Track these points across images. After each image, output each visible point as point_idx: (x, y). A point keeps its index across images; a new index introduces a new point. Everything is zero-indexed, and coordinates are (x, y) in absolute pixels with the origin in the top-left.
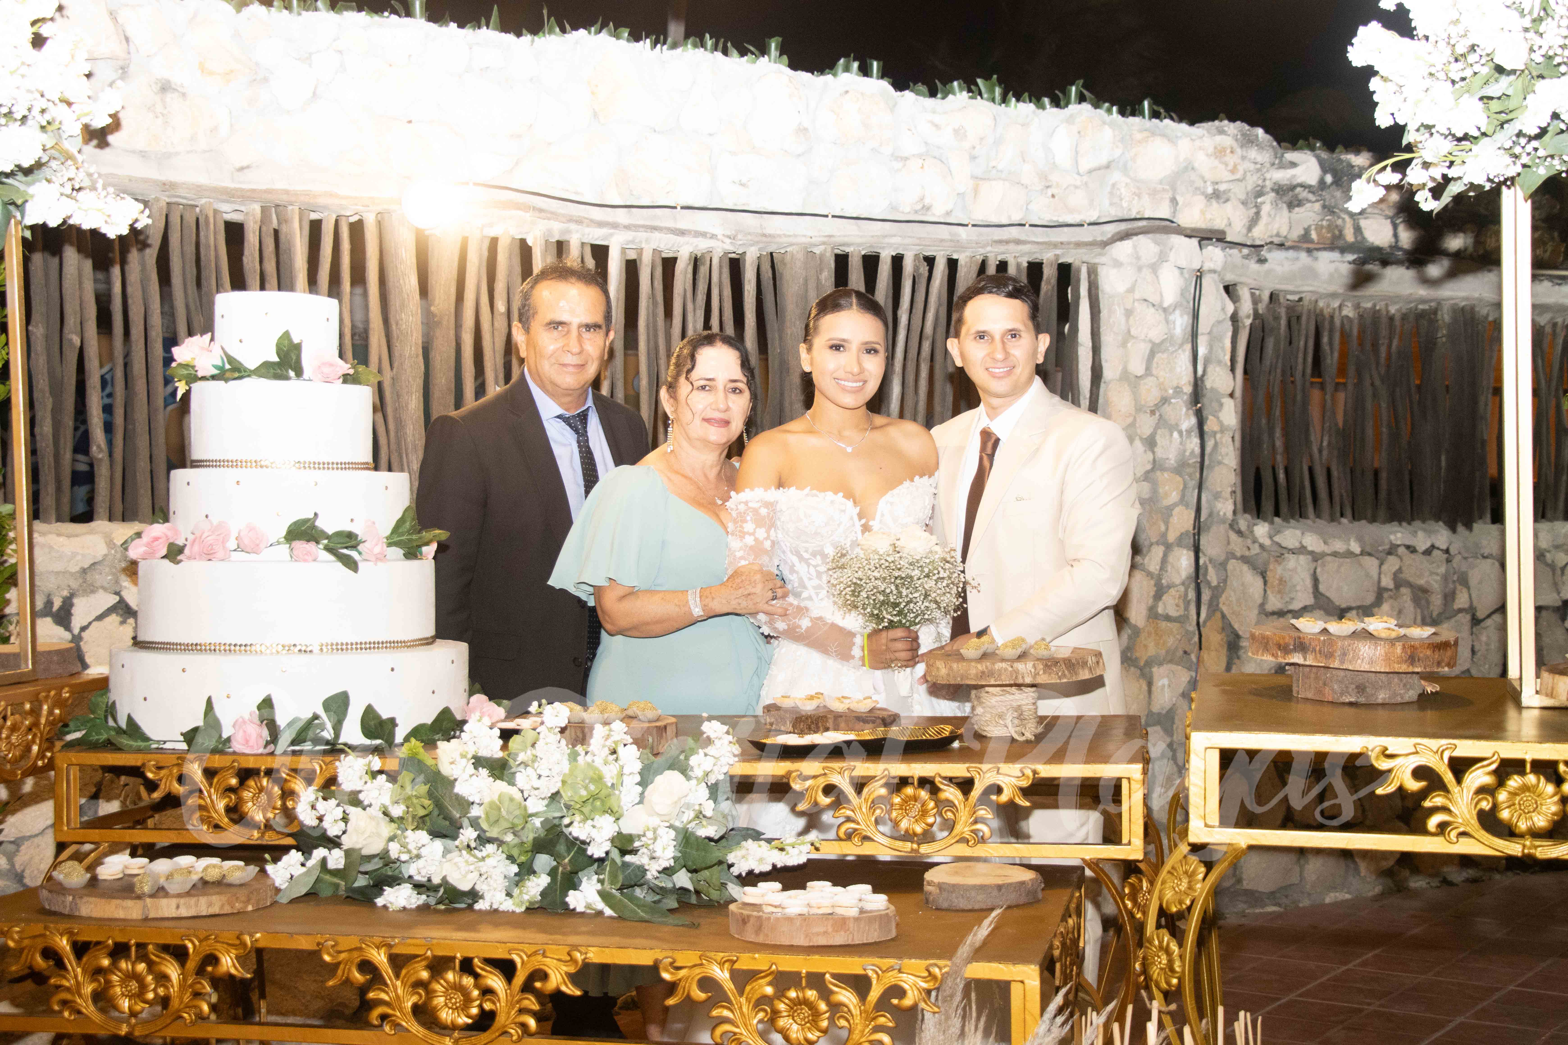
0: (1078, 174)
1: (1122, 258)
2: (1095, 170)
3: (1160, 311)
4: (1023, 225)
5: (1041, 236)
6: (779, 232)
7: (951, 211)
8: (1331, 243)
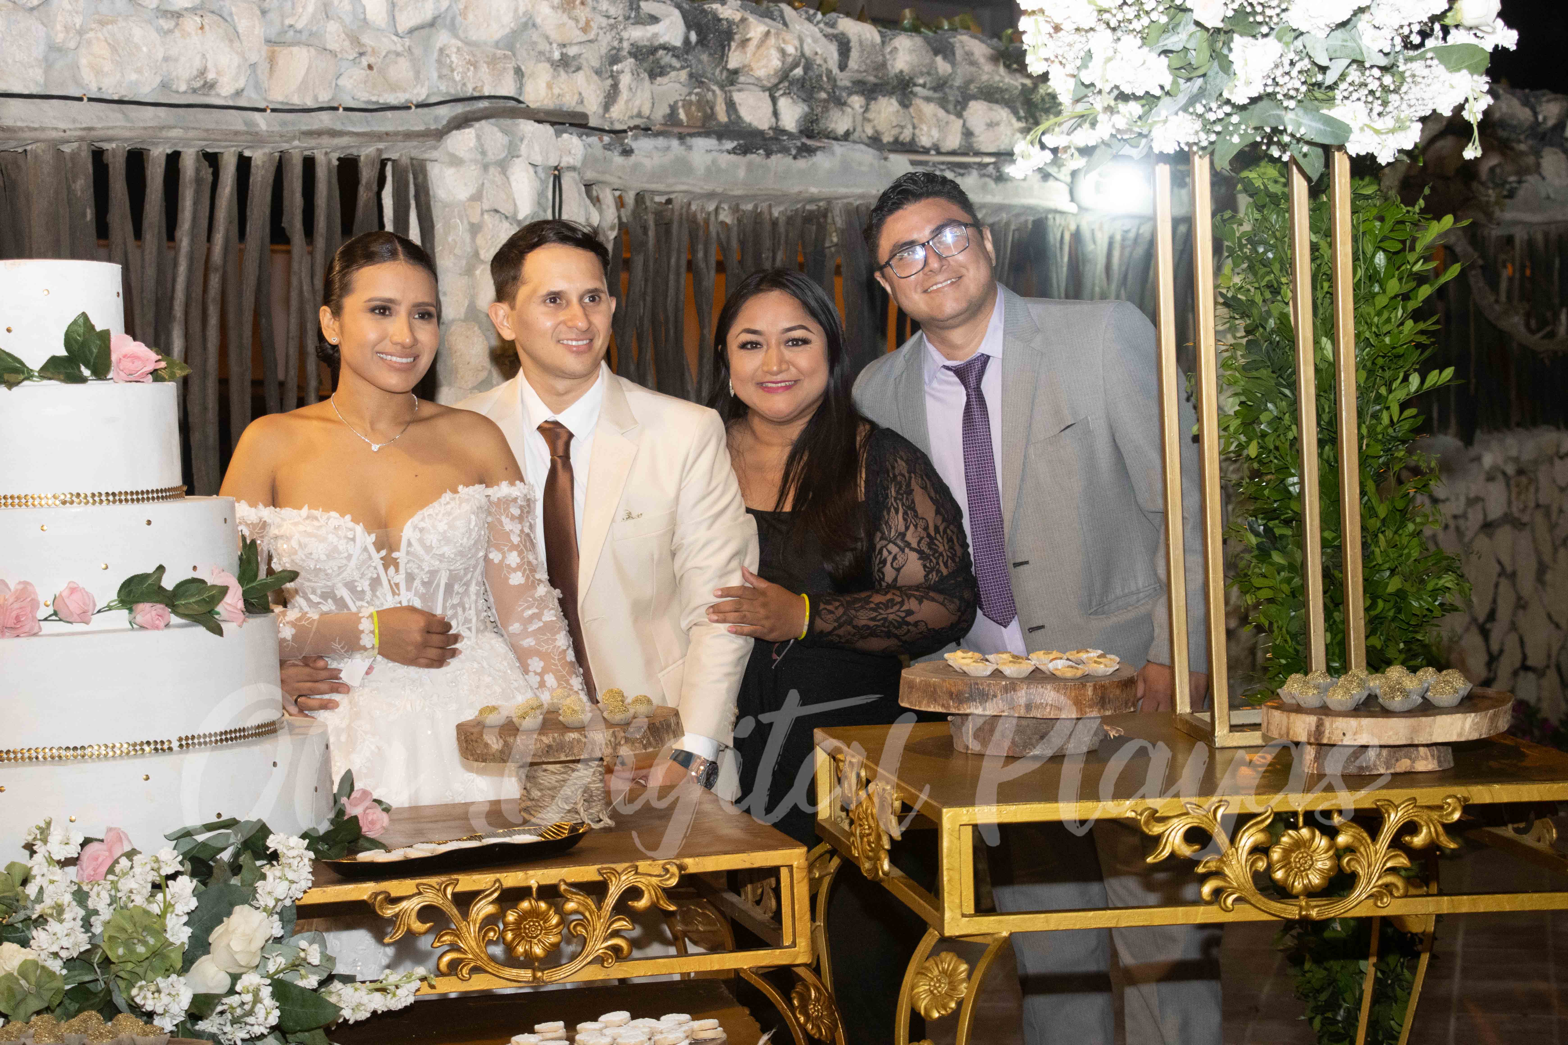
0: (397, 34)
1: (462, 153)
2: (417, 31)
4: (335, 109)
5: (359, 124)
6: (19, 124)
7: (242, 90)
8: (703, 126)
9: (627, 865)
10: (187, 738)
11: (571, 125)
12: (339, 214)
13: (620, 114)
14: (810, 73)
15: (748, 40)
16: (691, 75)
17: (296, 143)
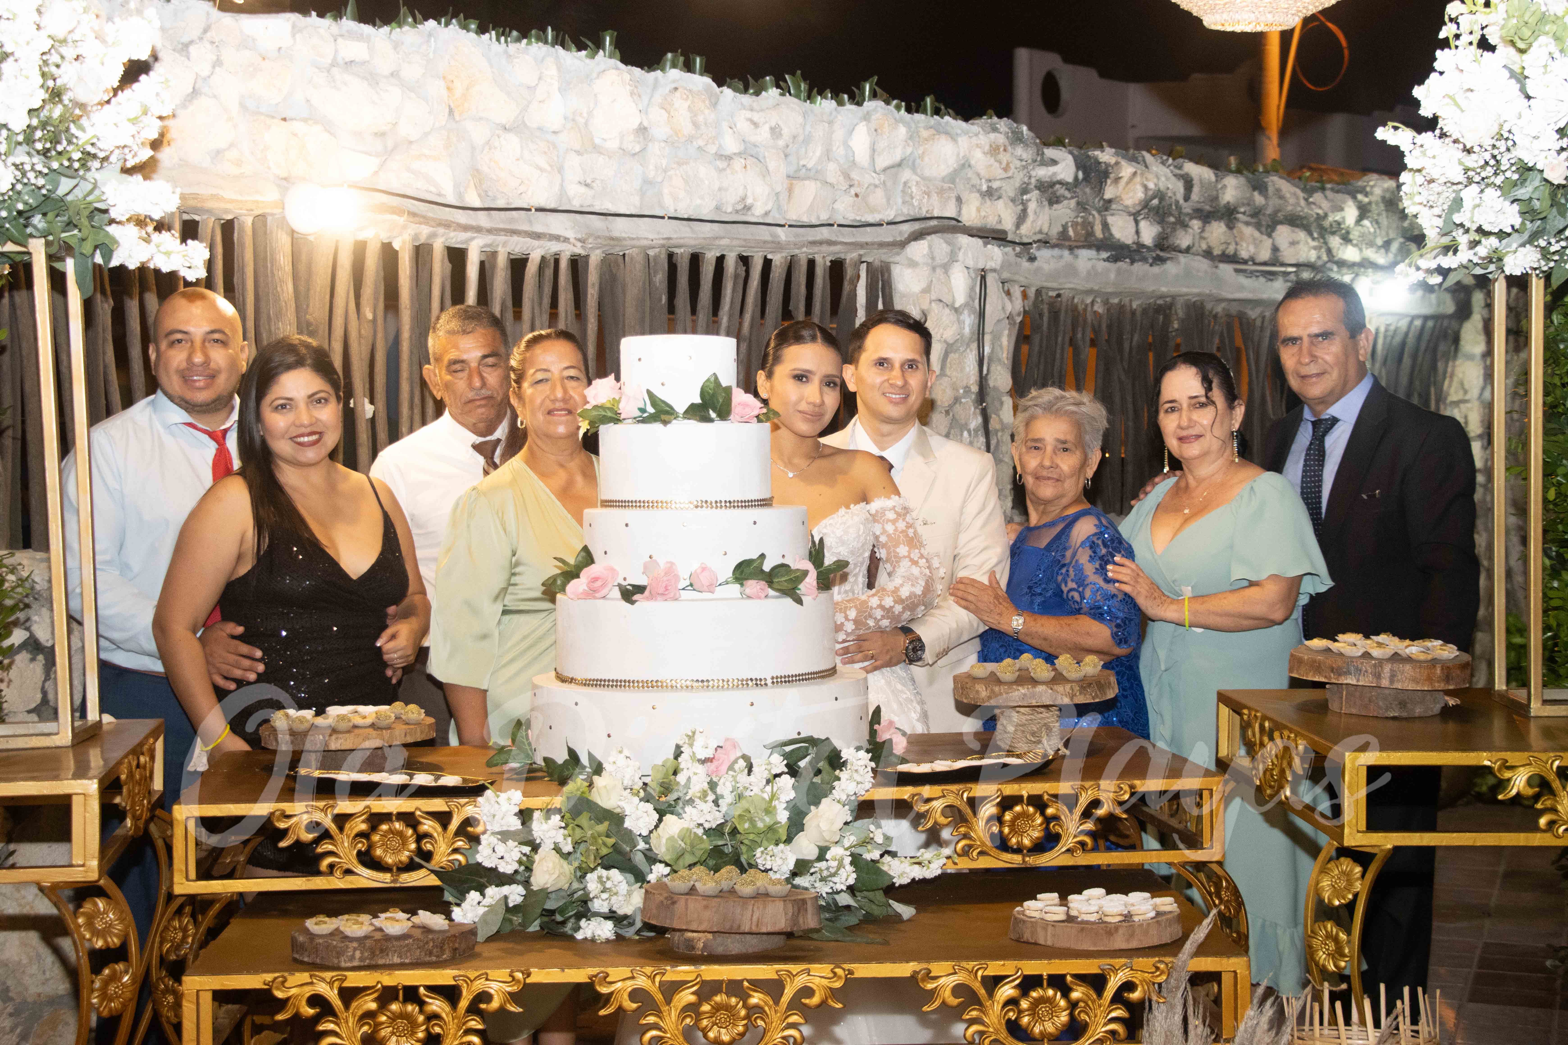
0: (876, 173)
1: (918, 257)
2: (889, 169)
3: (954, 311)
4: (832, 225)
5: (848, 236)
6: (624, 235)
7: (770, 212)
8: (1086, 240)
9: (1092, 783)
10: (777, 677)
11: (993, 238)
12: (829, 301)
13: (1027, 231)
14: (1164, 203)
15: (1120, 178)
16: (1078, 203)
17: (805, 249)
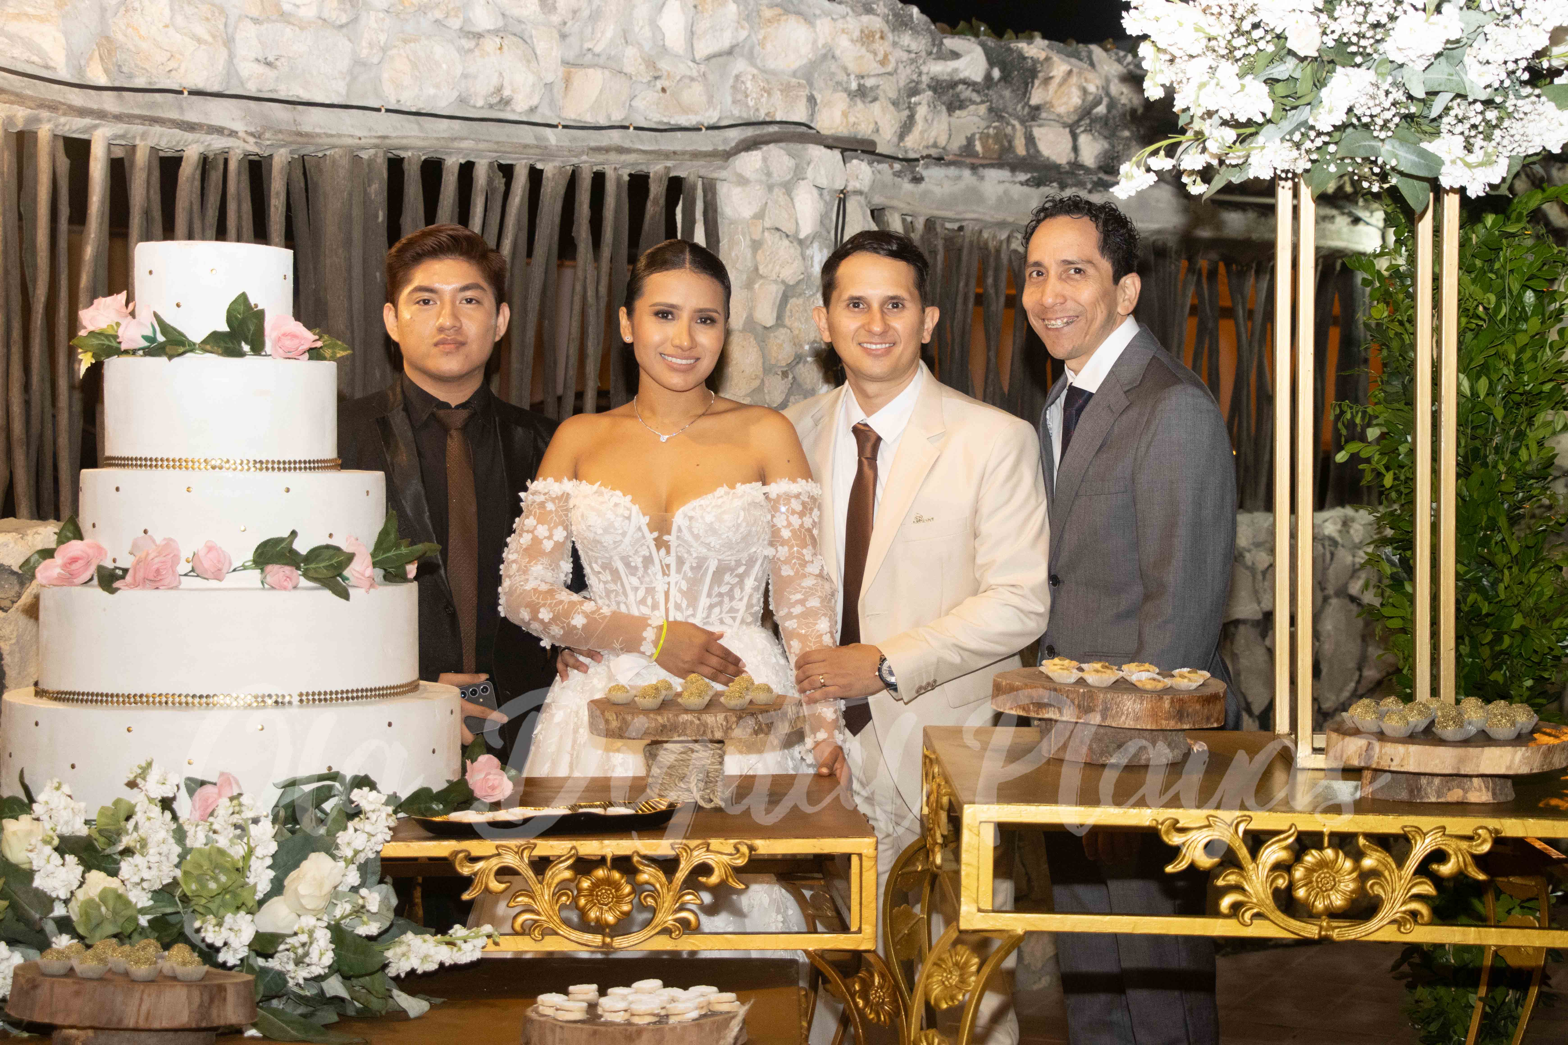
0: (694, 61)
1: (748, 174)
2: (715, 56)
3: (795, 244)
4: (626, 128)
5: (649, 143)
6: (315, 131)
7: (536, 107)
8: (1000, 158)
9: (699, 842)
10: (307, 694)
11: (859, 151)
12: (627, 226)
13: (914, 143)
14: (1114, 112)
15: (1051, 78)
16: (991, 110)
17: (589, 158)
